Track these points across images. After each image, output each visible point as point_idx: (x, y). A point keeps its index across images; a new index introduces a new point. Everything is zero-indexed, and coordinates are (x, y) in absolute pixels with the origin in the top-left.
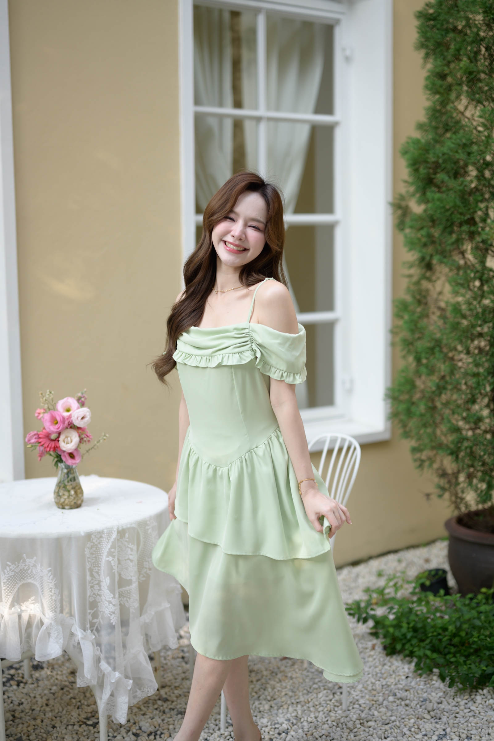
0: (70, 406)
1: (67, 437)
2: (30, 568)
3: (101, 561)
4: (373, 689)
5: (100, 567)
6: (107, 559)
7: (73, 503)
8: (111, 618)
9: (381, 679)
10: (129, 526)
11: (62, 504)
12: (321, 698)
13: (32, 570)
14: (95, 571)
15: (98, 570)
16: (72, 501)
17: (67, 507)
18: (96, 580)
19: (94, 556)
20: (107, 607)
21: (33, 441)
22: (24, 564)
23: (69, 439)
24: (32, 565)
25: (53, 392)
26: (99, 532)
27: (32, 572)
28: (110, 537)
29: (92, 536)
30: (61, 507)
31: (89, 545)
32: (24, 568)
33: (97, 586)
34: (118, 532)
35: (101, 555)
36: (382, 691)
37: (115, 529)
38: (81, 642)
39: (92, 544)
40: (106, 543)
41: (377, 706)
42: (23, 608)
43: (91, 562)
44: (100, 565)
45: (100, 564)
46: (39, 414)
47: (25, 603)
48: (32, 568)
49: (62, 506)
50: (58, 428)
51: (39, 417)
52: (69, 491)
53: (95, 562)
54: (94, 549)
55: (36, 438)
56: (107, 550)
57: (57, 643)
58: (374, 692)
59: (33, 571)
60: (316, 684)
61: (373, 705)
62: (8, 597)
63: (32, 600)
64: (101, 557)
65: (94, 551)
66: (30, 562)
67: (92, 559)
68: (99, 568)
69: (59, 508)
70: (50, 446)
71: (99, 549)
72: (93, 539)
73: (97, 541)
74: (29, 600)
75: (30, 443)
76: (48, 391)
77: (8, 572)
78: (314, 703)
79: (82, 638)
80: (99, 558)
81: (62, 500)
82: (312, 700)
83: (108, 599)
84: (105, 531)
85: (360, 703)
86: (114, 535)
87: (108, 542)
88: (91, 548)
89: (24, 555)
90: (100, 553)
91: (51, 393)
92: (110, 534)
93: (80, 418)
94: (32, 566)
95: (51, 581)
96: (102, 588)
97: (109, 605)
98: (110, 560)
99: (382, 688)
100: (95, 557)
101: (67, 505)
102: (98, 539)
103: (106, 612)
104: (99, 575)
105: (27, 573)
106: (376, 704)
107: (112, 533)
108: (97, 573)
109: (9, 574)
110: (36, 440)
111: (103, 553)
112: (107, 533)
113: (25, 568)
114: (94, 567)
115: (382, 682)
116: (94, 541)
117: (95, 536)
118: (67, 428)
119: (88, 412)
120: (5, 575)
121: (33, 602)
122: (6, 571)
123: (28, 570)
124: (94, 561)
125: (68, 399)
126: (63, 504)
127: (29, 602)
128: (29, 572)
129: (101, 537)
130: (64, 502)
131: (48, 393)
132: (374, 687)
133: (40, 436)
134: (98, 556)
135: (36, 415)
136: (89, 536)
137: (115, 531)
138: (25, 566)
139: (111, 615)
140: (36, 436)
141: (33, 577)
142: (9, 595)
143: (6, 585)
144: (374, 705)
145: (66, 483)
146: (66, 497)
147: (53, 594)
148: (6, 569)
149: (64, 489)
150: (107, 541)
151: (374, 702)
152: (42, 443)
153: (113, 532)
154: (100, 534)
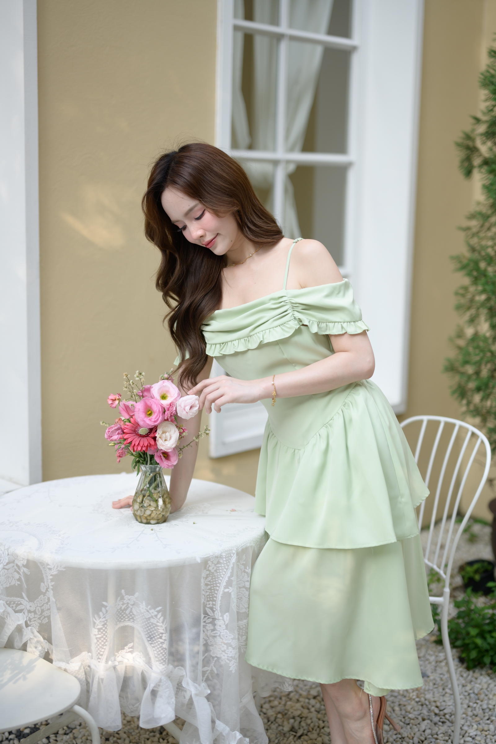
0: (168, 391)
1: (164, 432)
2: (129, 607)
3: (216, 594)
4: (474, 715)
5: (215, 601)
6: (226, 590)
7: (161, 516)
8: (230, 665)
9: (478, 701)
10: (248, 545)
11: (146, 518)
12: (424, 731)
13: (131, 609)
14: (208, 606)
15: (213, 604)
16: (160, 514)
17: (152, 522)
18: (209, 618)
19: (209, 587)
20: (224, 651)
21: (116, 437)
22: (122, 603)
23: (167, 434)
24: (132, 603)
25: (143, 374)
26: (217, 557)
27: (131, 612)
28: (229, 562)
29: (209, 562)
30: (145, 521)
31: (204, 573)
32: (121, 607)
33: (210, 625)
34: (238, 554)
35: (217, 586)
36: (484, 716)
37: (234, 552)
38: (194, 699)
39: (208, 572)
40: (225, 570)
41: (492, 737)
42: (119, 659)
43: (205, 595)
44: (215, 599)
45: (216, 597)
46: (114, 400)
47: (120, 652)
48: (131, 607)
49: (147, 519)
50: (155, 422)
51: (114, 406)
52: (157, 501)
53: (209, 595)
54: (210, 578)
55: (118, 434)
56: (227, 579)
57: (169, 703)
58: (478, 719)
59: (134, 610)
60: (410, 713)
61: (486, 736)
62: (105, 647)
63: (129, 648)
64: (217, 588)
65: (210, 581)
66: (129, 600)
67: (207, 592)
68: (214, 603)
69: (141, 522)
70: (141, 444)
71: (215, 578)
72: (209, 566)
73: (213, 568)
74: (126, 648)
75: (112, 440)
76: (138, 371)
77: (104, 614)
78: (418, 738)
79: (196, 695)
80: (214, 589)
81: (148, 512)
82: (414, 734)
83: (226, 642)
84: (224, 554)
85: (471, 734)
86: (234, 559)
87: (227, 569)
88: (206, 578)
89: (123, 591)
90: (216, 584)
91: (140, 374)
92: (229, 556)
93: (188, 408)
94: (133, 605)
95: (161, 624)
96: (217, 627)
97: (228, 649)
98: (230, 592)
99: (484, 713)
100: (210, 589)
101: (153, 519)
102: (215, 565)
103: (223, 658)
104: (213, 611)
105: (125, 613)
106: (489, 734)
107: (231, 557)
108: (212, 609)
109: (105, 617)
110: (120, 436)
111: (220, 583)
112: (226, 558)
113: (123, 607)
114: (208, 601)
115: (481, 706)
116: (210, 568)
117: (212, 562)
118: (167, 420)
119: (196, 399)
120: (101, 620)
121: (131, 650)
122: (101, 614)
123: (125, 609)
124: (208, 593)
125: (164, 382)
126: (148, 518)
127: (125, 651)
128: (127, 612)
129: (219, 563)
130: (150, 515)
131: (137, 374)
132: (475, 712)
133: (125, 431)
134: (214, 587)
135: (110, 402)
136: (205, 562)
137: (234, 554)
138: (123, 604)
139: (230, 661)
140: (120, 431)
141: (133, 618)
142: (106, 645)
143: (102, 633)
144: (488, 736)
145: (153, 491)
146: (153, 509)
147: (163, 641)
148: (101, 611)
149: (149, 498)
150: (226, 567)
151: (487, 733)
152: (129, 440)
153: (232, 555)
154: (217, 559)
